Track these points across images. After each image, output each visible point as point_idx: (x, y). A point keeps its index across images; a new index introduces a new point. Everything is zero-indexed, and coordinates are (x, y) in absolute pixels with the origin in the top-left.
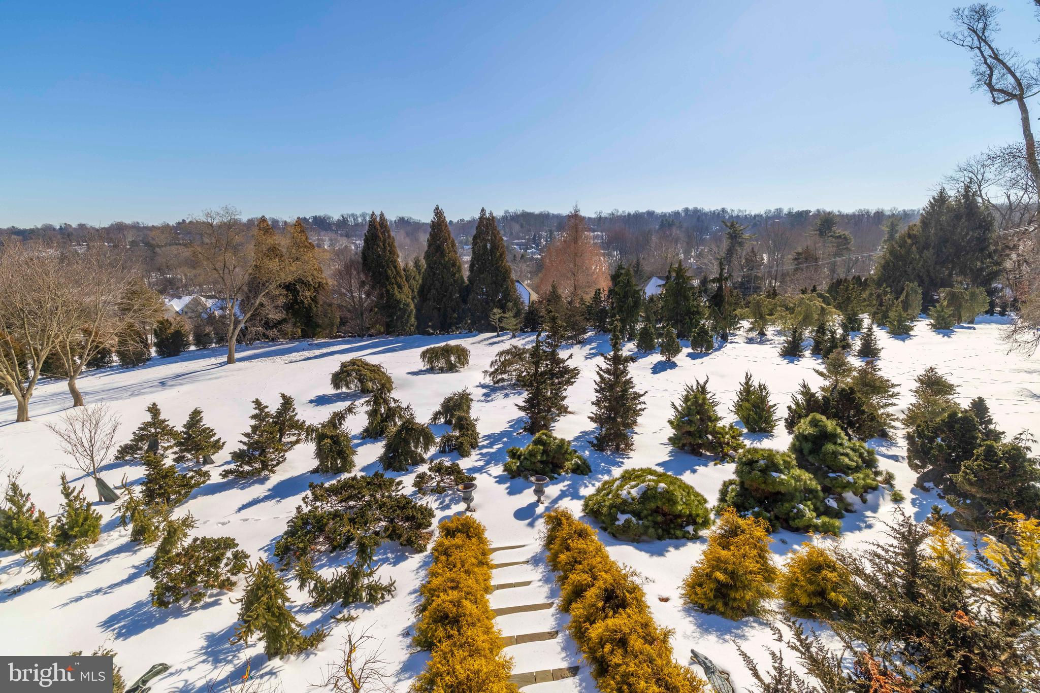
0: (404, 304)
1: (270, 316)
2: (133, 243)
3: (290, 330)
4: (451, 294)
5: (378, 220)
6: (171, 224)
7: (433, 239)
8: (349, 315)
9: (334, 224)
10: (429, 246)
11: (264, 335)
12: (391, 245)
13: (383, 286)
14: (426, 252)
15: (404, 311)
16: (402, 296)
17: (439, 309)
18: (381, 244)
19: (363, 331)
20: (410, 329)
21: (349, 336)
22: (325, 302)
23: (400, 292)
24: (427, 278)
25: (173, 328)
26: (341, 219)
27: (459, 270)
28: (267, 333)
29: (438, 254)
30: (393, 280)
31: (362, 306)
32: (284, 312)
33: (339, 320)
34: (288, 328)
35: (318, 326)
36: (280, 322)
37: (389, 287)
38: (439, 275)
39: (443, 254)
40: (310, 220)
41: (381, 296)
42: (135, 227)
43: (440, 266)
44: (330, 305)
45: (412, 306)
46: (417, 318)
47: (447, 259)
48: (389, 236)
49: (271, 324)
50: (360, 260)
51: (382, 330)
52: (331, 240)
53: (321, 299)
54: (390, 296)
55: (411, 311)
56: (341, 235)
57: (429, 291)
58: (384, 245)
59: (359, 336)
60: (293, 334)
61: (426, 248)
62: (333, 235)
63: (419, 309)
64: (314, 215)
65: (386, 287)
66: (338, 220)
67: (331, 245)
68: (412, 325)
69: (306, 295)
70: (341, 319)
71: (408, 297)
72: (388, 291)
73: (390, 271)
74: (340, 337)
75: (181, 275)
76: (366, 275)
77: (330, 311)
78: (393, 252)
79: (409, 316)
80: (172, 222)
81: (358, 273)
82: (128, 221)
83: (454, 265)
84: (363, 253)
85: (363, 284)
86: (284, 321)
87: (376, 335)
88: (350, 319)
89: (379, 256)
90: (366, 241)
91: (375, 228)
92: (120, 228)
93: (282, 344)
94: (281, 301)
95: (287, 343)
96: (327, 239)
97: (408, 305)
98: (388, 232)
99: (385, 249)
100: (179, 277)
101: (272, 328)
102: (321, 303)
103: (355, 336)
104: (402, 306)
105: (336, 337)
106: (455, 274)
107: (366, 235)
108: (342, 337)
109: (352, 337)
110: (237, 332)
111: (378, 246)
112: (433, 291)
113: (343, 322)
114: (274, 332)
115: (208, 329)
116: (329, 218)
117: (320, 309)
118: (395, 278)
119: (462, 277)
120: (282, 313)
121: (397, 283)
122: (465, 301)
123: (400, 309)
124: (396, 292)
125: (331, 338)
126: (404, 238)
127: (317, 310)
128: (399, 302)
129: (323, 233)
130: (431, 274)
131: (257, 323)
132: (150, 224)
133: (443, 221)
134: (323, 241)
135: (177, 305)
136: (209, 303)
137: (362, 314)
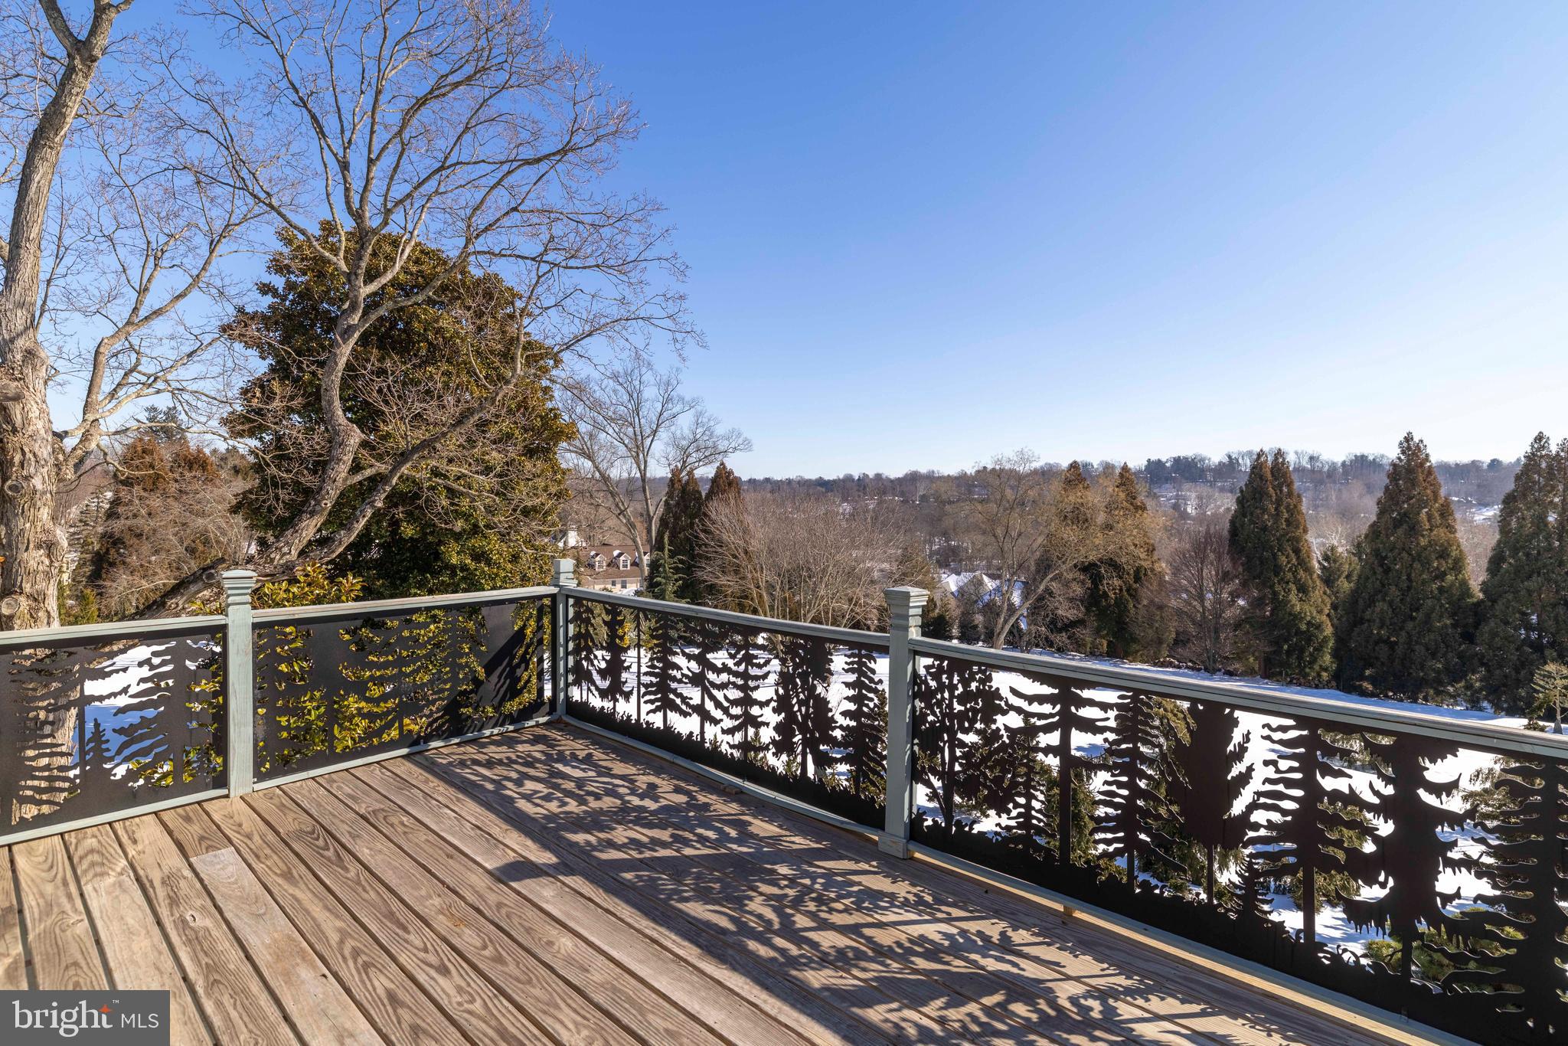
0: (1309, 623)
1: (1060, 612)
2: (923, 498)
3: (1089, 639)
4: (1428, 616)
5: (1269, 463)
6: (968, 473)
7: (1392, 499)
8: (1192, 629)
9: (1210, 469)
10: (1381, 513)
11: (1047, 638)
12: (1294, 511)
13: (1266, 583)
14: (1373, 526)
15: (1309, 638)
16: (1306, 607)
17: (1392, 646)
18: (1272, 508)
19: (1215, 662)
20: (1319, 675)
21: (1188, 667)
22: (1152, 602)
23: (1301, 600)
24: (1367, 578)
25: (937, 611)
26: (1226, 460)
27: (1458, 565)
28: (1052, 637)
29: (1400, 531)
30: (1289, 575)
31: (1218, 616)
32: (1082, 609)
33: (1173, 635)
34: (1085, 634)
35: (1134, 640)
36: (1074, 624)
37: (1278, 588)
38: (1399, 572)
39: (1414, 530)
40: (1168, 465)
41: (1257, 603)
42: (931, 478)
43: (1404, 555)
44: (1161, 608)
45: (1328, 630)
46: (1336, 654)
47: (1423, 542)
48: (1290, 494)
49: (1059, 625)
50: (1226, 533)
51: (1257, 667)
52: (1200, 498)
53: (1146, 594)
54: (1279, 605)
55: (1325, 640)
56: (1222, 490)
57: (1372, 602)
58: (1276, 509)
59: (1206, 670)
60: (1094, 646)
61: (1374, 518)
62: (1205, 490)
63: (1342, 639)
64: (1176, 455)
65: (1272, 587)
66: (1220, 463)
67: (1199, 506)
68: (1326, 670)
69: (1112, 584)
70: (1177, 633)
71: (1320, 612)
72: (1275, 594)
73: (1284, 558)
74: (1170, 665)
75: (967, 543)
76: (1234, 561)
77: (1158, 618)
78: (1294, 521)
79: (1319, 649)
80: (971, 470)
81: (1219, 558)
82: (923, 469)
83: (1443, 554)
84: (1232, 522)
85: (1225, 577)
86: (1079, 623)
87: (1241, 675)
88: (1196, 636)
89: (1265, 529)
90: (1240, 501)
91: (1261, 477)
92: (913, 478)
93: (1073, 659)
94: (1078, 590)
95: (1081, 660)
96: (1194, 495)
97: (1319, 627)
98: (1290, 485)
99: (1278, 514)
100: (965, 545)
101: (1060, 631)
102: (1145, 602)
103: (1199, 670)
104: (1304, 627)
105: (1163, 665)
106: (1444, 574)
107: (1242, 491)
108: (1174, 667)
109: (1192, 669)
110: (1007, 628)
111: (1264, 510)
112: (1380, 606)
113: (1181, 641)
114: (1061, 638)
115: (979, 619)
116: (1202, 460)
117: (1142, 612)
118: (1295, 573)
119: (1464, 584)
120: (1078, 609)
121: (1297, 581)
122: (1469, 637)
123: (1298, 632)
124: (1293, 598)
125: (1155, 665)
126: (1361, 496)
127: (1136, 612)
128: (1297, 617)
129: (1187, 485)
130: (1379, 570)
131: (1040, 619)
132: (946, 474)
133: (1422, 465)
134: (1185, 499)
135: (952, 582)
136: (990, 584)
137: (1217, 631)
